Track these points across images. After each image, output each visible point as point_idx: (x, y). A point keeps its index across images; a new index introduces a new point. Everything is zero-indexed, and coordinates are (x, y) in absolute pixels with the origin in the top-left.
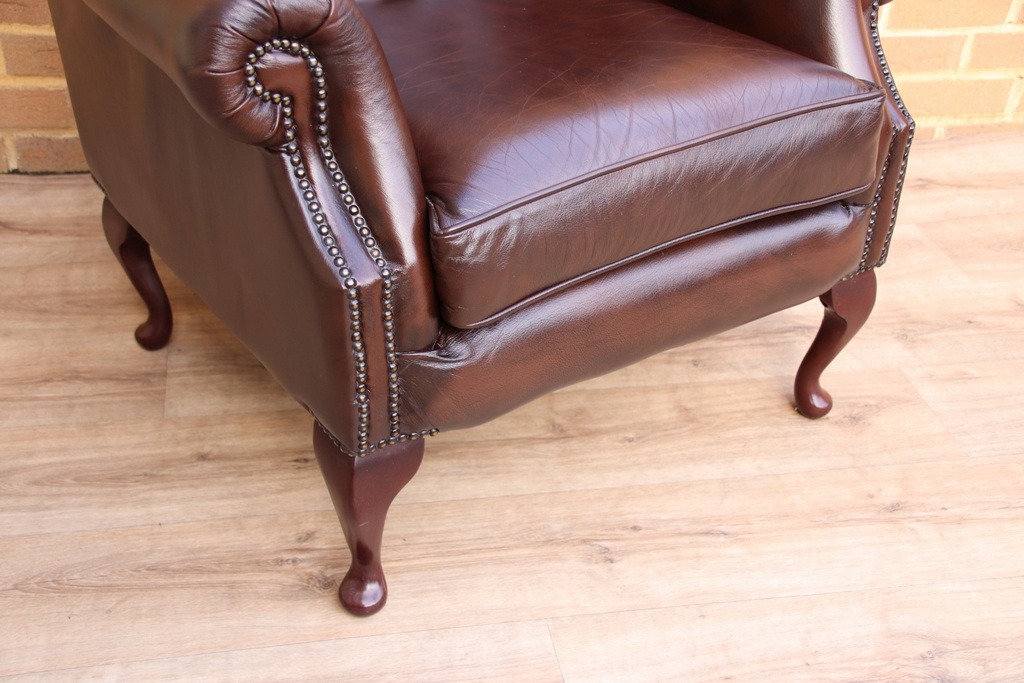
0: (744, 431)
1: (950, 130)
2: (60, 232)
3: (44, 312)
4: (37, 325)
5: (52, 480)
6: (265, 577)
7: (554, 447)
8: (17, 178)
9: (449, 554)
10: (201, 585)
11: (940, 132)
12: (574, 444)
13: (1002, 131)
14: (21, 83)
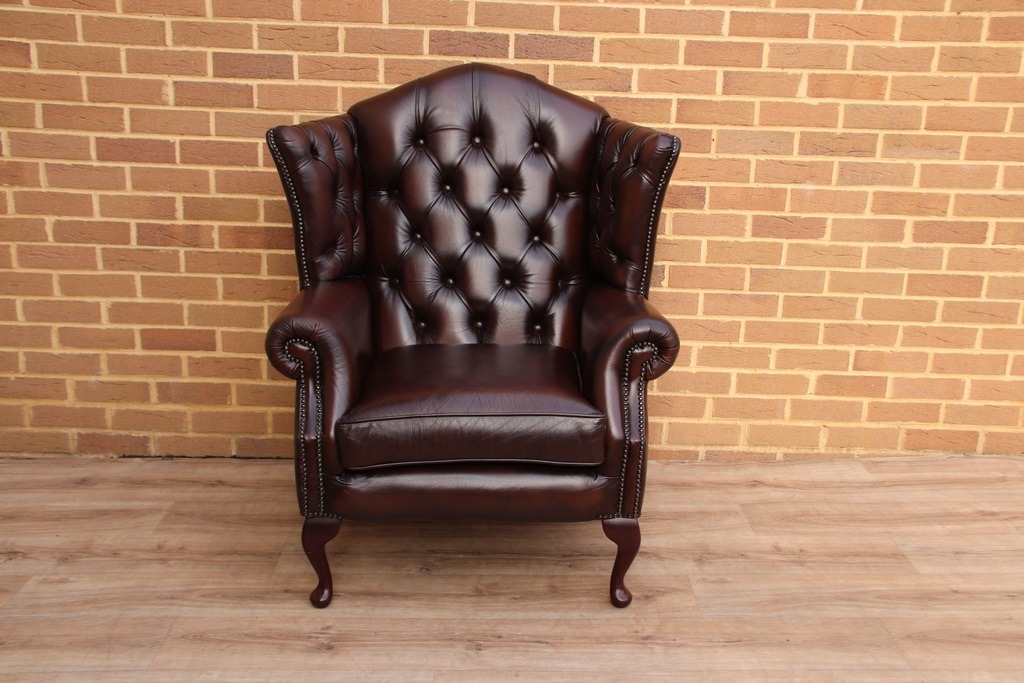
0: (581, 599)
1: (785, 455)
2: (249, 487)
3: (229, 523)
4: (222, 528)
5: (210, 595)
6: (300, 642)
7: (472, 599)
8: (234, 460)
9: (397, 640)
10: (267, 643)
11: (779, 456)
12: (484, 599)
13: (818, 459)
14: (243, 409)
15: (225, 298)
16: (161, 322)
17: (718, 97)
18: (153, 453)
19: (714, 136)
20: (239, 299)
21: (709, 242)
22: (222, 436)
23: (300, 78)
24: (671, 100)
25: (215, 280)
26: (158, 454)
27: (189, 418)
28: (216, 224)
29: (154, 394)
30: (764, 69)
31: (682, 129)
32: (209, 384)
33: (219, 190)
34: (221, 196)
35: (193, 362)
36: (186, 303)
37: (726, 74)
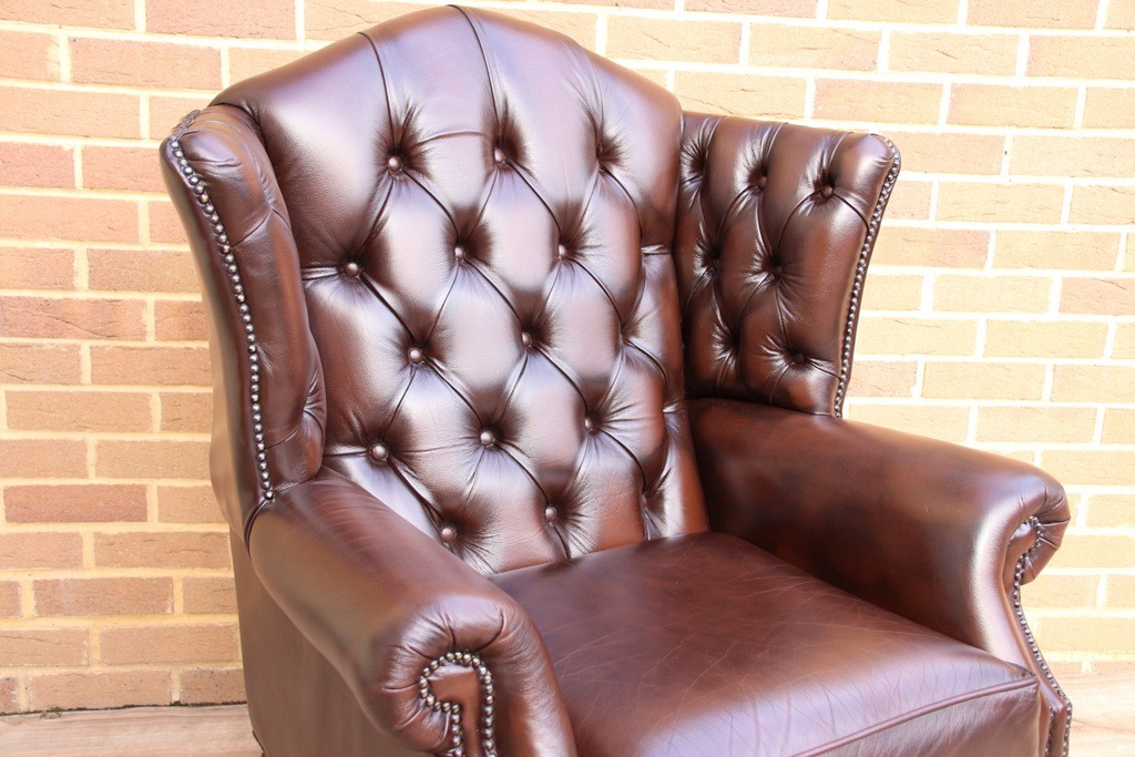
1: (1097, 665)
8: (177, 710)
11: (1086, 667)
14: (194, 621)
15: (165, 429)
16: (44, 473)
17: (1019, 80)
18: (23, 707)
19: (1008, 146)
20: (191, 430)
21: (989, 323)
22: (155, 668)
23: (308, 38)
24: (941, 85)
25: (146, 397)
26: (32, 709)
27: (95, 641)
28: (151, 298)
29: (28, 601)
30: (1099, 31)
31: (956, 135)
32: (133, 579)
33: (155, 238)
34: (160, 248)
35: (104, 543)
36: (92, 438)
37: (1034, 41)
